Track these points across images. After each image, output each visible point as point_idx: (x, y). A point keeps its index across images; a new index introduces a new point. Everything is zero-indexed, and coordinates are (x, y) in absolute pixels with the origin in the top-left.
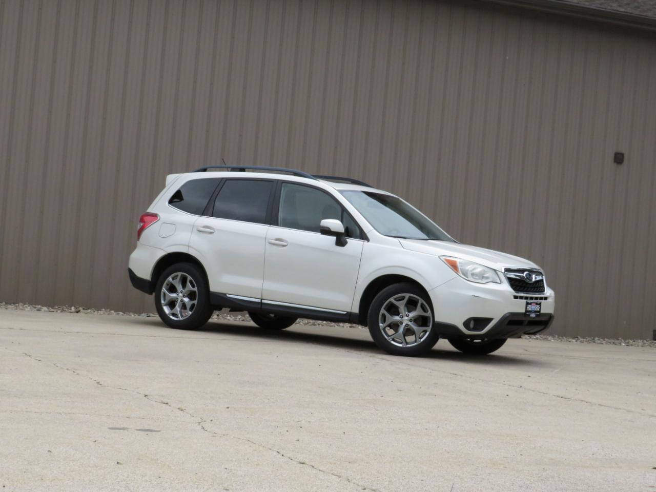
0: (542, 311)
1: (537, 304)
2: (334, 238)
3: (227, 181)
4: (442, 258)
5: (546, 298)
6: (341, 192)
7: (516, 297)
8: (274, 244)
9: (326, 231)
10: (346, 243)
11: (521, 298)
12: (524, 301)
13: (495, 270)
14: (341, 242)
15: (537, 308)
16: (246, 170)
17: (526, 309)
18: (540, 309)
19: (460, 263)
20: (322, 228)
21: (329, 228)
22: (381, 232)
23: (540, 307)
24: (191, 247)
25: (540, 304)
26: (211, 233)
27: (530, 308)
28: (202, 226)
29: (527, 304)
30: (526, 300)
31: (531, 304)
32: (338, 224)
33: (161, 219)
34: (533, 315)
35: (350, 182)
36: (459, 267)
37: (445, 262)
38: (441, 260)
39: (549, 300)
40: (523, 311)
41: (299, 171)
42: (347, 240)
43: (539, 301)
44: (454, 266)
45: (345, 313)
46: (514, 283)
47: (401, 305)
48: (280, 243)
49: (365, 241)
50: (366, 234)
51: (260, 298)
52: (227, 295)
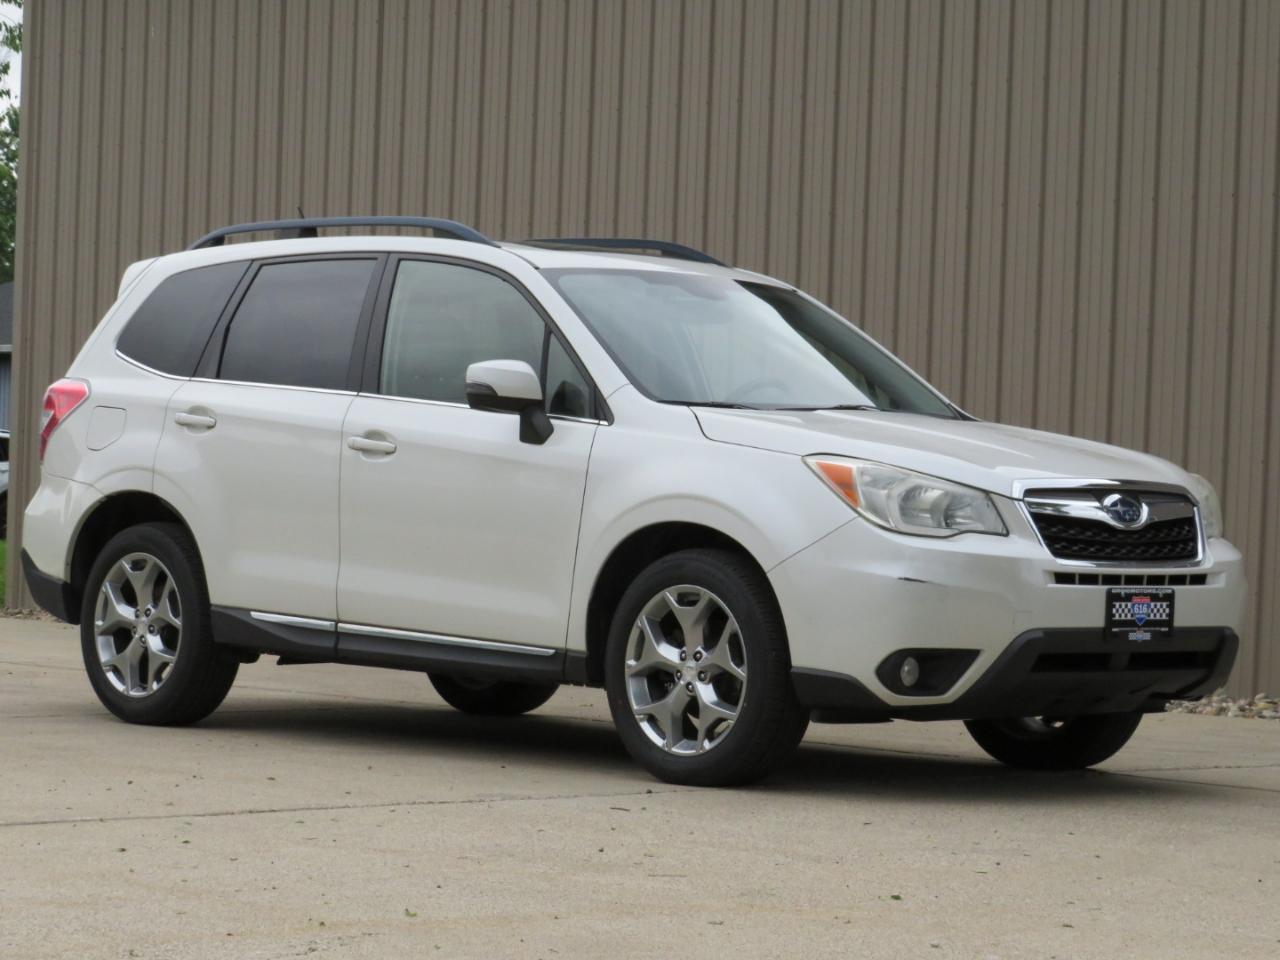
0: (1178, 622)
1: (1155, 598)
2: (514, 419)
3: (264, 268)
4: (811, 461)
5: (1199, 579)
6: (552, 276)
7: (1063, 578)
8: (362, 450)
9: (485, 399)
10: (550, 430)
11: (1088, 579)
12: (1102, 589)
13: (987, 493)
14: (534, 433)
15: (1159, 611)
16: (319, 230)
17: (1109, 615)
18: (1171, 615)
19: (862, 473)
20: (469, 390)
21: (489, 388)
22: (657, 393)
23: (1171, 607)
24: (159, 474)
25: (1170, 598)
26: (210, 427)
27: (1122, 611)
29: (1112, 599)
30: (1106, 587)
31: (1128, 598)
32: (526, 375)
33: (93, 395)
34: (1140, 636)
35: (659, 252)
36: (860, 489)
37: (822, 475)
38: (808, 467)
39: (1217, 584)
40: (1097, 621)
42: (553, 421)
43: (1166, 589)
44: (844, 485)
45: (552, 651)
46: (1061, 533)
47: (688, 618)
48: (375, 444)
49: (602, 422)
50: (605, 401)
51: (334, 617)
52: (253, 614)
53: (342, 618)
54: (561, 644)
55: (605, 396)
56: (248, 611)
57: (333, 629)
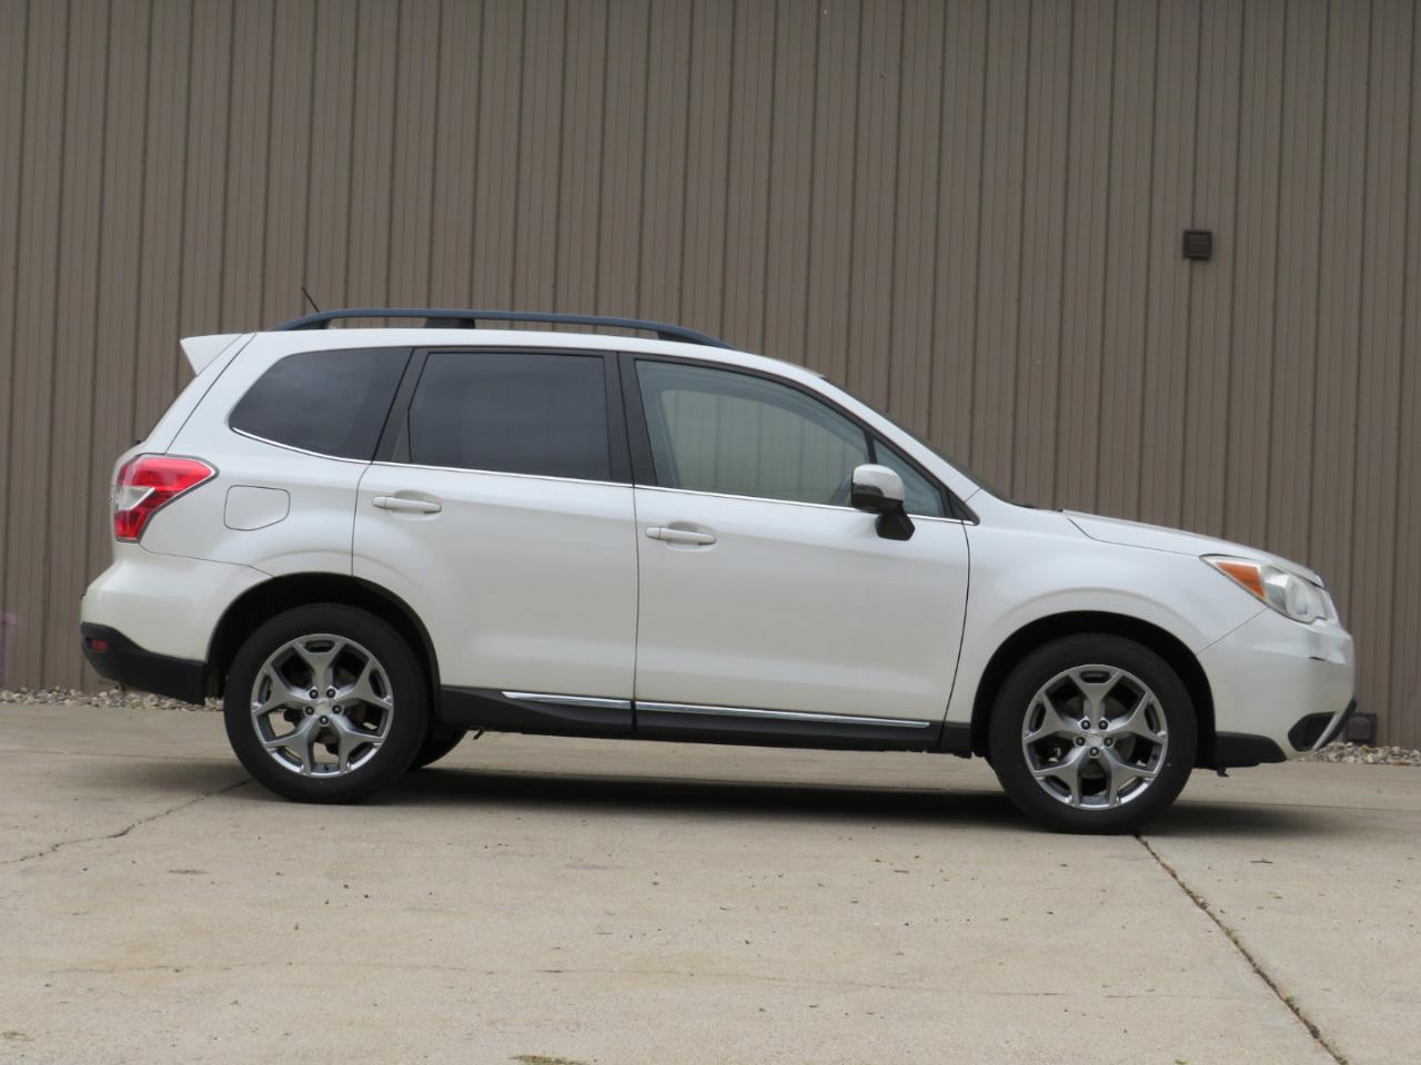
3: (434, 357)
4: (1213, 561)
8: (669, 540)
9: (869, 499)
10: (911, 529)
14: (893, 530)
20: (858, 491)
21: (878, 490)
24: (359, 555)
26: (431, 512)
28: (393, 491)
33: (221, 474)
36: (1265, 584)
38: (1209, 566)
41: (672, 325)
42: (914, 520)
44: (1250, 581)
45: (928, 724)
49: (965, 522)
50: (963, 503)
51: (631, 696)
52: (504, 693)
53: (639, 696)
54: (939, 717)
55: (963, 498)
56: (499, 691)
57: (629, 707)
